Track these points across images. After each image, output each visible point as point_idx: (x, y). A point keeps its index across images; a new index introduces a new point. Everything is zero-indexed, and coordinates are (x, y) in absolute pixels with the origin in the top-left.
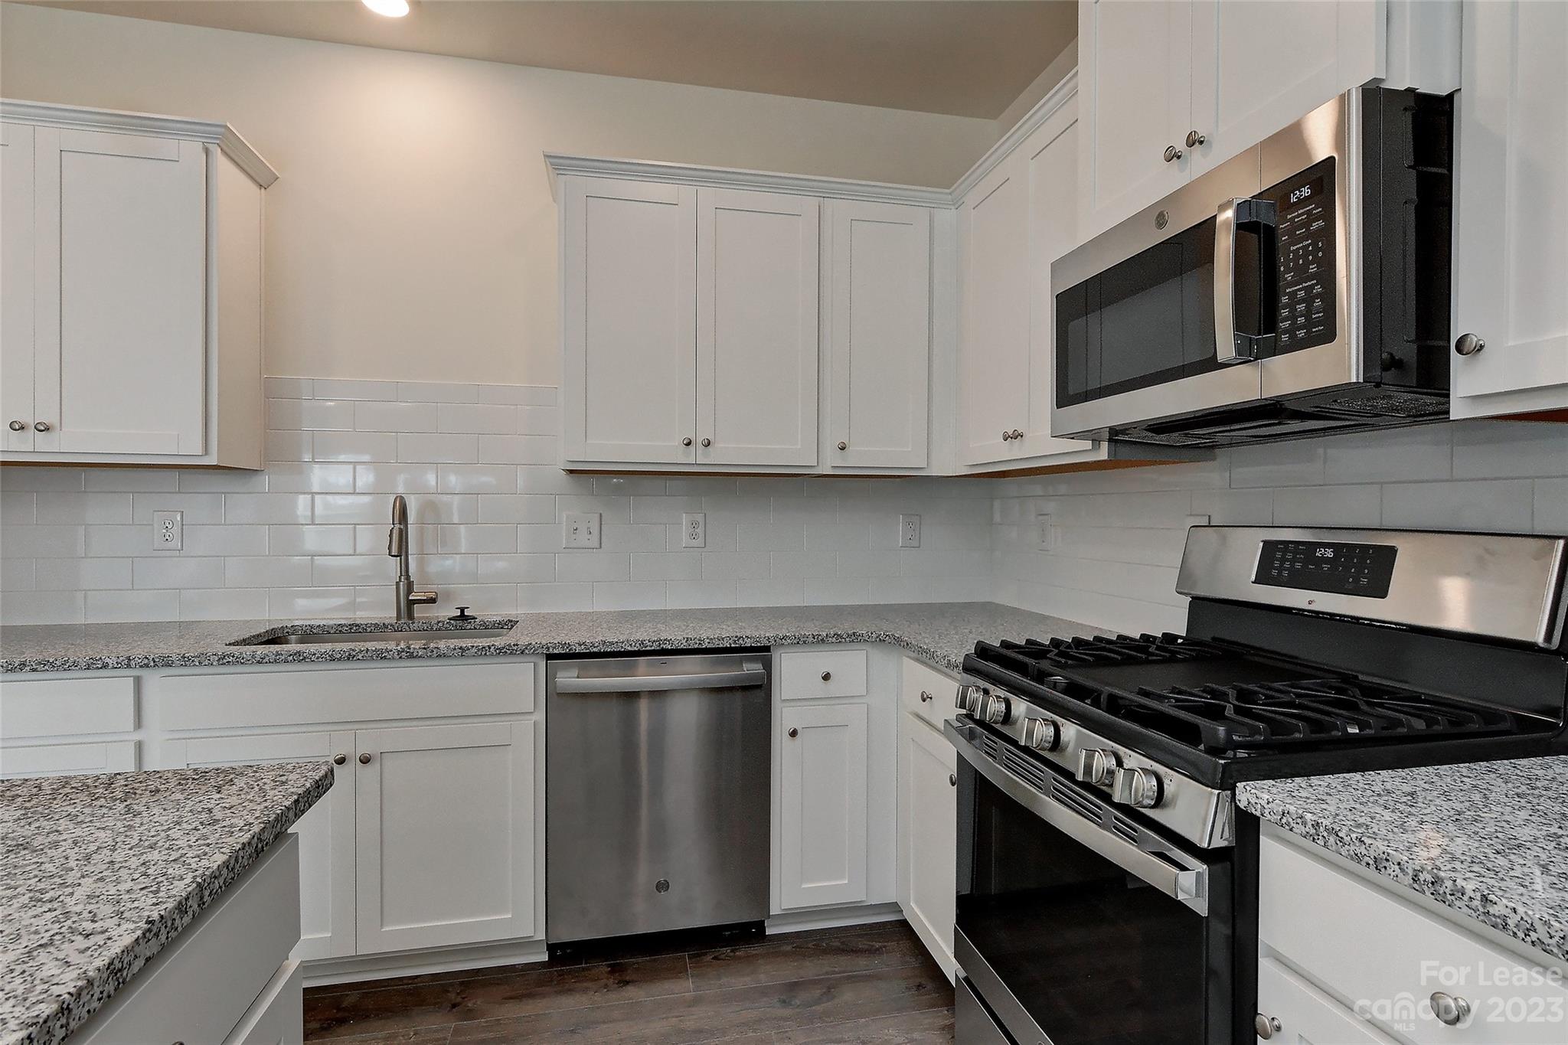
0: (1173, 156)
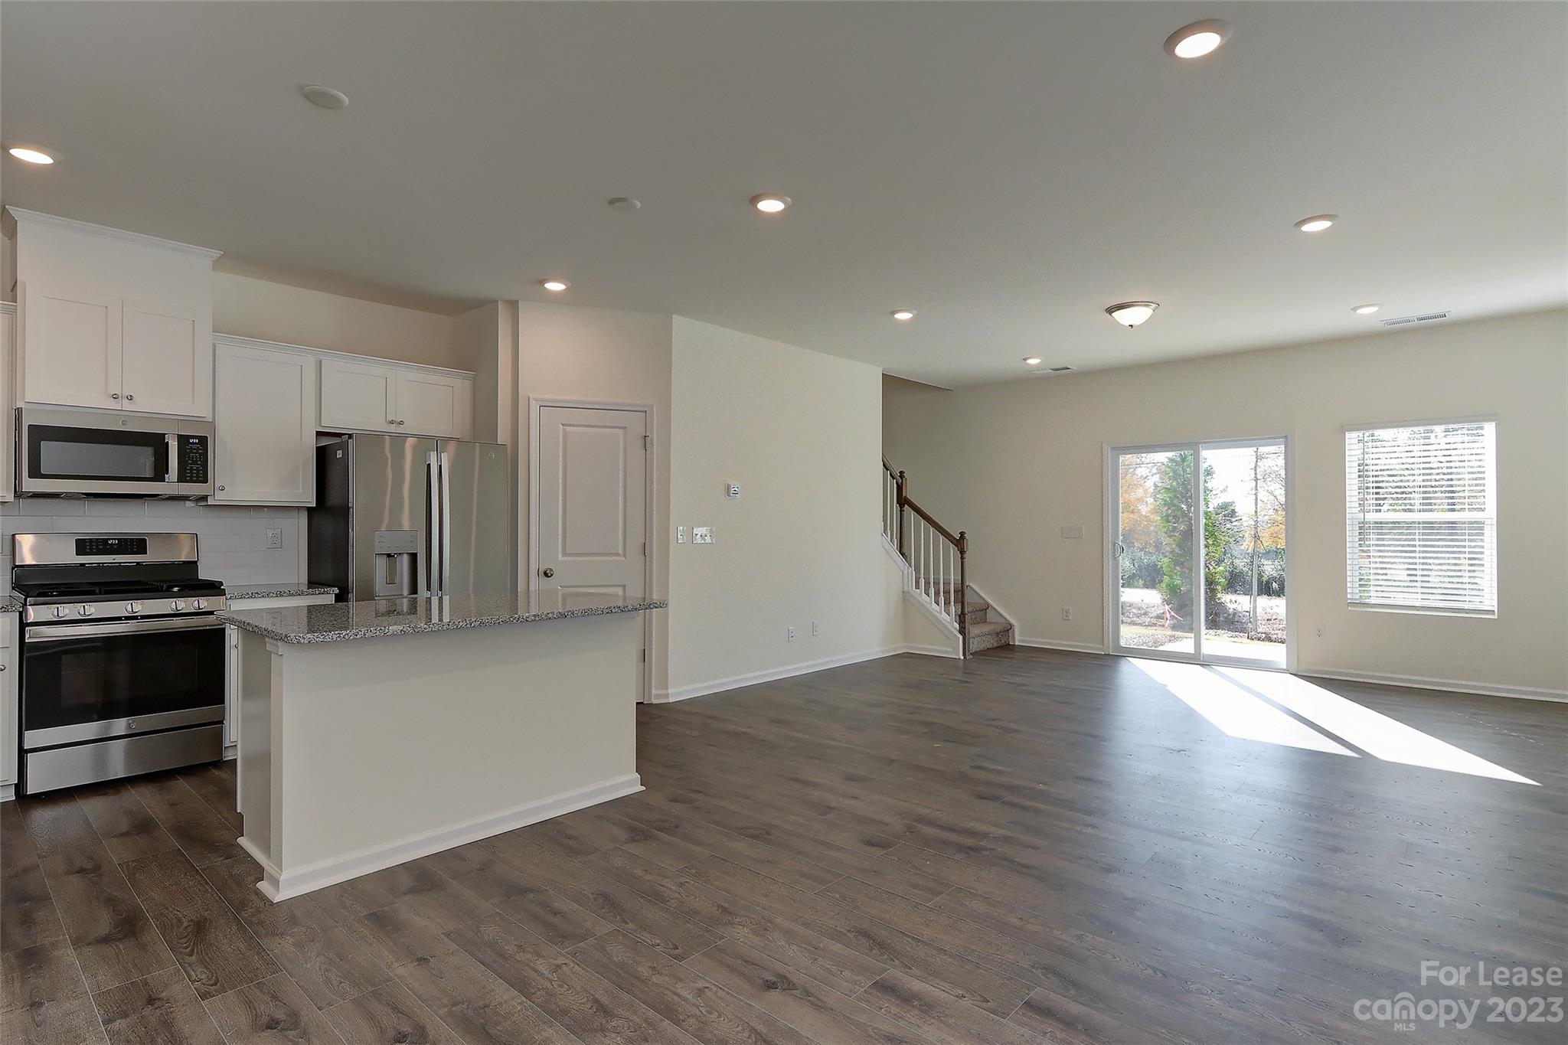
0: (115, 397)
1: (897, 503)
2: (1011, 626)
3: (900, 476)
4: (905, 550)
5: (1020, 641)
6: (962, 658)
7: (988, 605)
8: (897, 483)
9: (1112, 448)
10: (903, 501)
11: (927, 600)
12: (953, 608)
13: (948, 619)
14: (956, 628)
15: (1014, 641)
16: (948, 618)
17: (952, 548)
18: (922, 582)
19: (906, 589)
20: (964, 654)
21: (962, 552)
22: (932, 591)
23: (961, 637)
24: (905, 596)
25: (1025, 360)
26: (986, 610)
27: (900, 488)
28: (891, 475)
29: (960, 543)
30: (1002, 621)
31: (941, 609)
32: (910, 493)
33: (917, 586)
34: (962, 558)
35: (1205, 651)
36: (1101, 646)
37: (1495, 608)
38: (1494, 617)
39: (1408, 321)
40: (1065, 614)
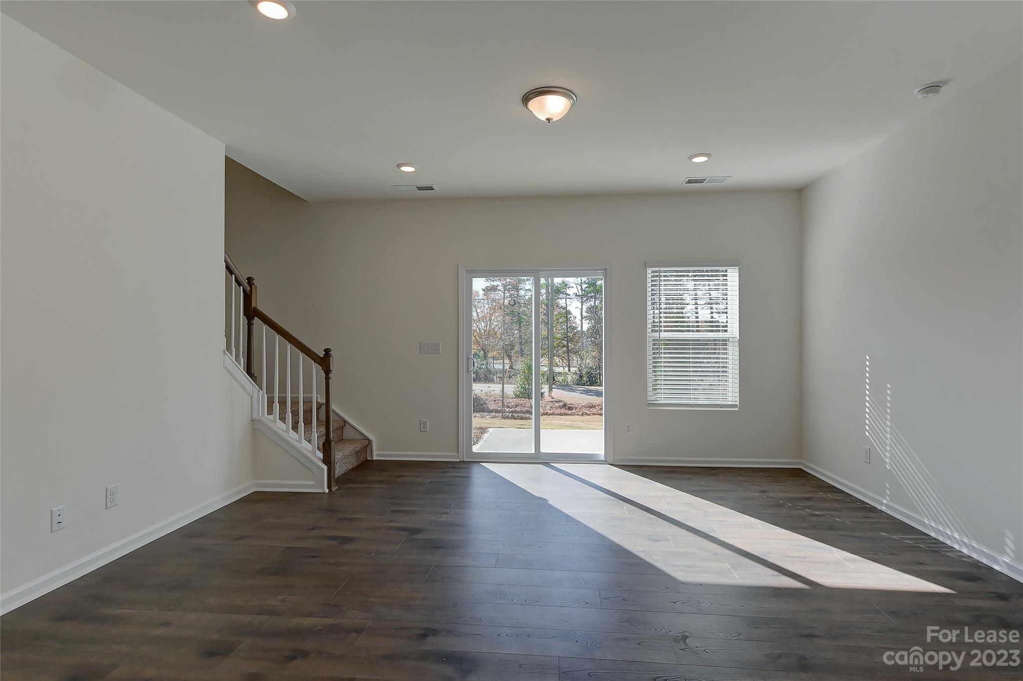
1: (245, 315)
2: (370, 441)
3: (248, 283)
4: (255, 370)
5: (378, 455)
6: (327, 491)
7: (345, 422)
8: (244, 291)
9: (466, 271)
10: (251, 313)
11: (282, 428)
12: (315, 435)
13: (311, 450)
14: (320, 459)
15: (372, 456)
16: (309, 446)
17: (316, 368)
18: (277, 406)
19: (255, 416)
20: (329, 487)
21: (327, 371)
22: (289, 415)
23: (325, 468)
24: (255, 427)
25: (399, 166)
26: (342, 427)
27: (248, 297)
28: (236, 280)
29: (324, 361)
30: (358, 436)
31: (300, 437)
32: (260, 303)
33: (270, 412)
34: (327, 379)
35: (543, 451)
36: (456, 454)
37: (737, 403)
38: (737, 409)
39: (702, 181)
40: (422, 426)
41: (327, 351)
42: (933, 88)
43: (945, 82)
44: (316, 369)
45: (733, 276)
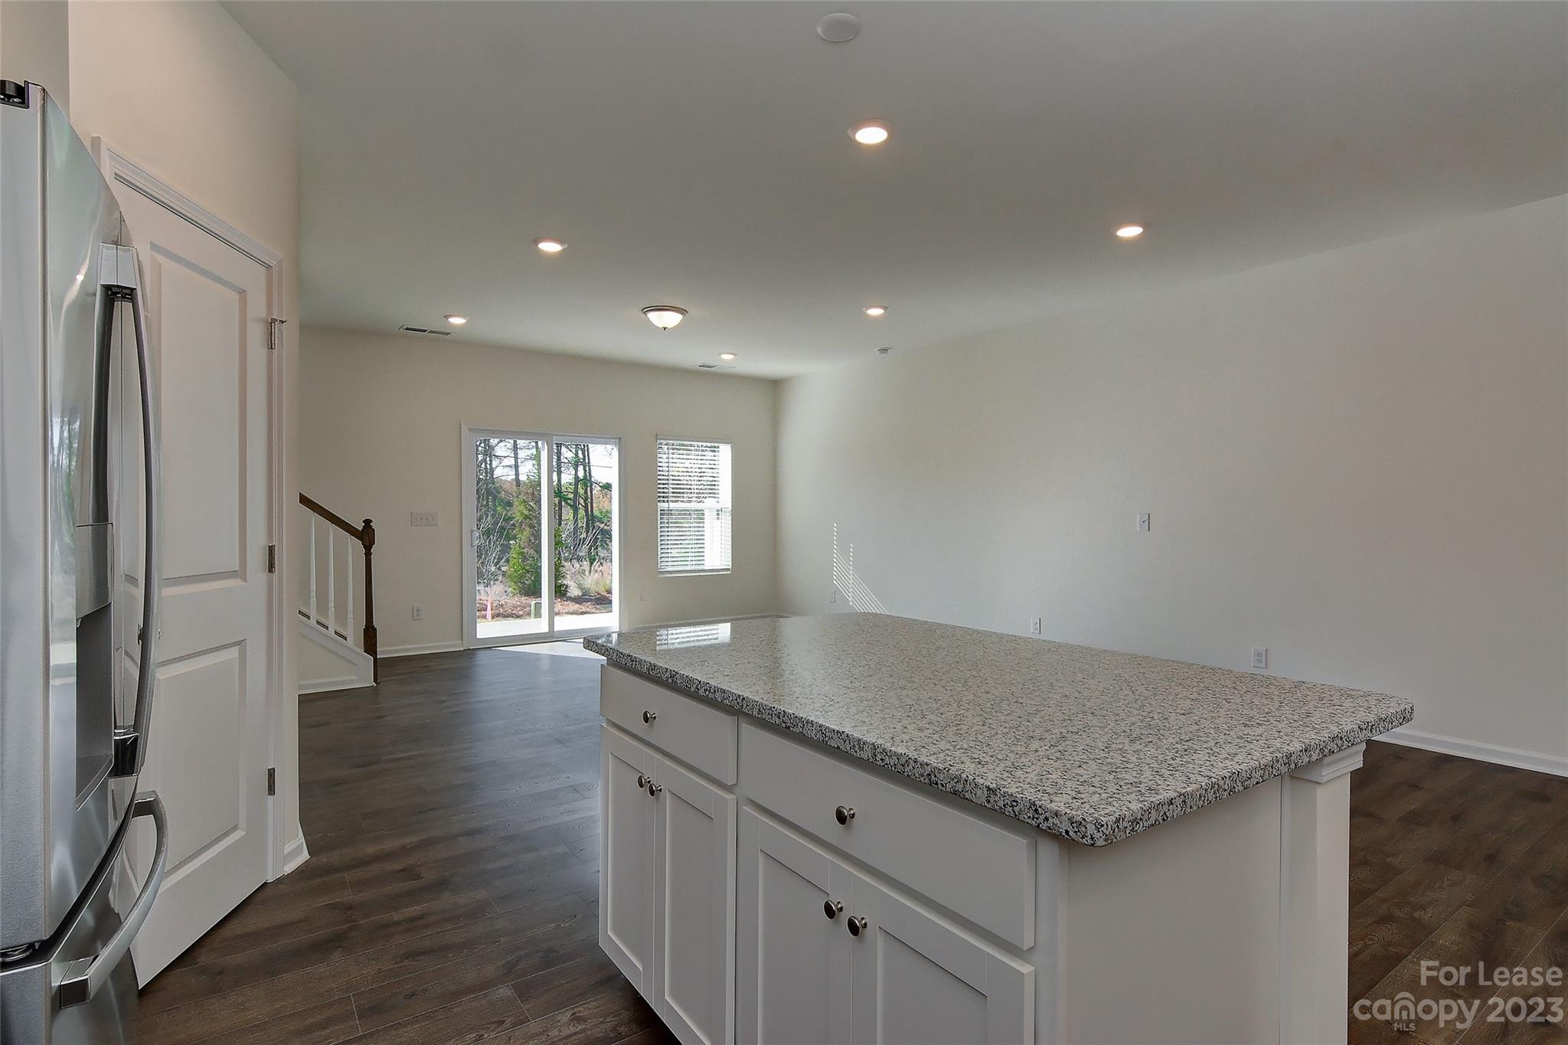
6: (374, 684)
9: (469, 429)
12: (350, 623)
14: (363, 648)
17: (353, 543)
20: (375, 679)
21: (369, 546)
23: (371, 658)
25: (447, 317)
29: (365, 534)
34: (368, 554)
35: (556, 629)
36: (459, 642)
37: (730, 567)
38: (729, 572)
39: (711, 367)
40: (415, 613)
41: (367, 522)
42: (884, 350)
43: (890, 348)
44: (355, 546)
45: (725, 452)
